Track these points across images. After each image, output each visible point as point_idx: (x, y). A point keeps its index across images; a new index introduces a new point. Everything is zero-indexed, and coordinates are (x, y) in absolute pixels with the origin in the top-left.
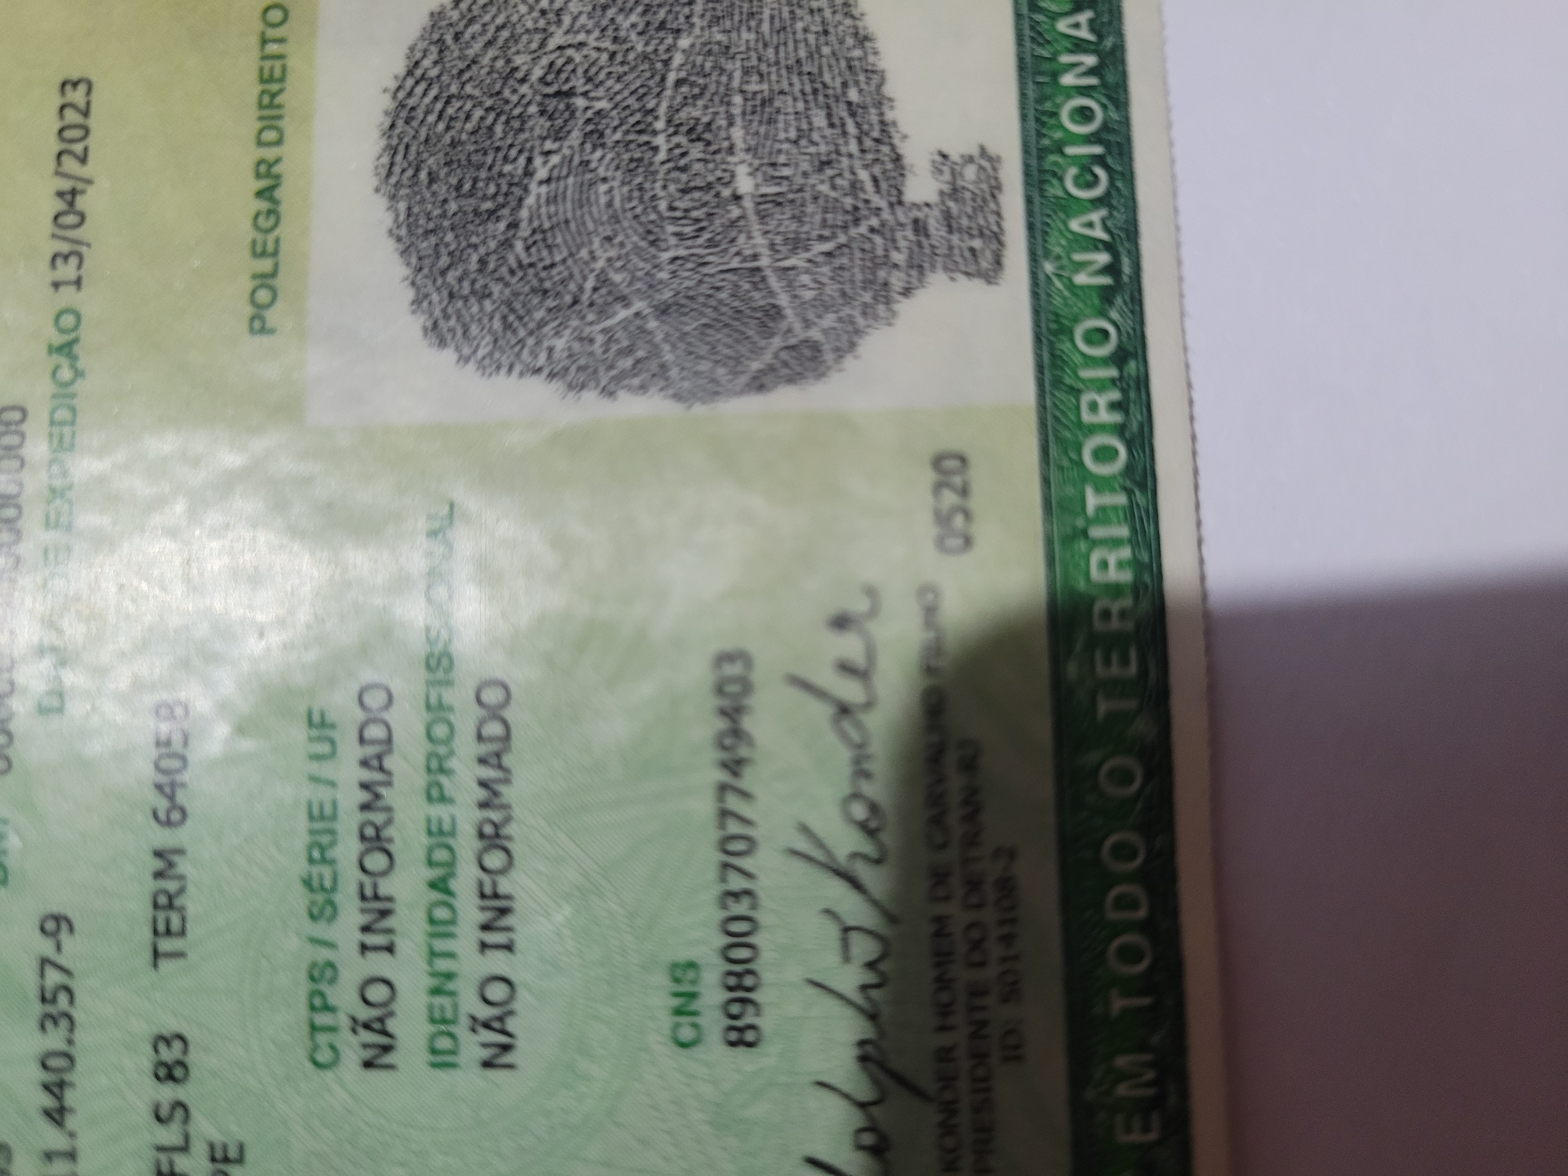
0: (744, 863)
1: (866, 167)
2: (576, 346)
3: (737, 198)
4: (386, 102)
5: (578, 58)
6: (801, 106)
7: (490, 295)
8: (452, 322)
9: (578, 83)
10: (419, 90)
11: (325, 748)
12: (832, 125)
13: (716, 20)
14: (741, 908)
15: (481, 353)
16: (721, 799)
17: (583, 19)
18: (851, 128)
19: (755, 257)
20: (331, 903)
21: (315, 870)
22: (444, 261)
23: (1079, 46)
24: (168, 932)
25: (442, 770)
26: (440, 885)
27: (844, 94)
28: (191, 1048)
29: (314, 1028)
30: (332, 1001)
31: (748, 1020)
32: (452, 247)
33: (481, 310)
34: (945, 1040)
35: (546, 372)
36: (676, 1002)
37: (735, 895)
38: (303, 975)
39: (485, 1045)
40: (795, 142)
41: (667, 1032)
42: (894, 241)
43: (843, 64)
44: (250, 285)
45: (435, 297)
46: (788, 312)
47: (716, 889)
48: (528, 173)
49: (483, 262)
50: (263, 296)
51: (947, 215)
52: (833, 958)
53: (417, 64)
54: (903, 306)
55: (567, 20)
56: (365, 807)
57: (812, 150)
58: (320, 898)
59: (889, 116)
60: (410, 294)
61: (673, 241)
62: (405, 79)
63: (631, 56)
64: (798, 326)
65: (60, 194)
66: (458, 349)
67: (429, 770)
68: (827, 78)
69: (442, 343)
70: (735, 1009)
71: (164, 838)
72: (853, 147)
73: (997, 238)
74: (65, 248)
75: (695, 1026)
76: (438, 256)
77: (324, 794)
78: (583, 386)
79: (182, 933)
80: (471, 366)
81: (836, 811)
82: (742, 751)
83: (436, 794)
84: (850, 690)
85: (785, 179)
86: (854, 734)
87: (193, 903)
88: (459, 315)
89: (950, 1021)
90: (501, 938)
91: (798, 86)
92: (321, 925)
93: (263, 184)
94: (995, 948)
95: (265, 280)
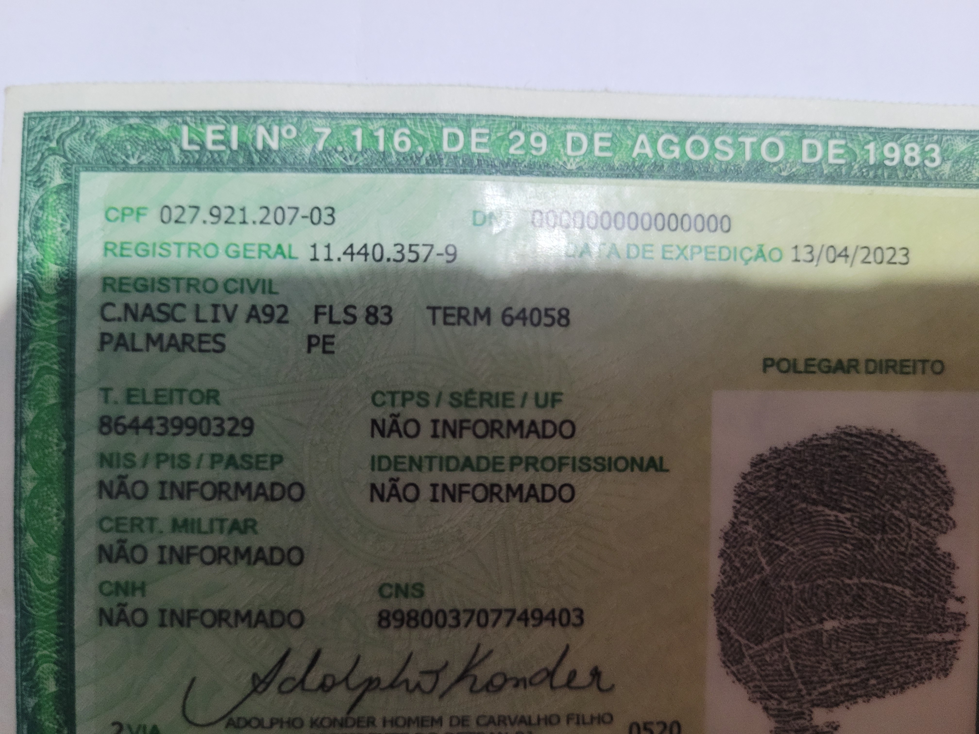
0: (474, 623)
1: (833, 688)
2: (747, 537)
3: (821, 621)
4: (886, 430)
5: (903, 535)
6: (869, 654)
7: (778, 491)
8: (765, 470)
9: (889, 535)
10: (891, 449)
11: (541, 402)
12: (857, 670)
13: (918, 609)
14: (451, 621)
15: (747, 486)
16: (507, 610)
17: (925, 537)
18: (855, 680)
19: (790, 631)
20: (460, 403)
21: (477, 396)
22: (798, 465)
24: (446, 315)
25: (527, 464)
26: (468, 463)
27: (874, 677)
28: (384, 326)
29: (393, 394)
30: (408, 404)
31: (393, 623)
32: (805, 470)
33: (770, 486)
34: (379, 722)
35: (735, 521)
36: (403, 586)
37: (457, 618)
38: (422, 389)
39: (383, 485)
40: (849, 651)
41: (387, 581)
42: (793, 702)
43: (890, 676)
44: (790, 357)
45: (778, 461)
46: (760, 647)
47: (460, 607)
48: (843, 510)
49: (795, 486)
50: (784, 366)
52: (423, 666)
53: (906, 447)
54: (758, 707)
55: (924, 528)
56: (510, 423)
57: (845, 660)
58: (463, 399)
59: (860, 700)
60: (781, 447)
61: (801, 587)
62: (898, 440)
63: (902, 564)
64: (751, 652)
65: (846, 249)
66: (749, 473)
67: (528, 458)
68: (883, 668)
69: (753, 465)
70: (398, 616)
71: (497, 314)
72: (845, 681)
74: (816, 253)
75: (390, 596)
76: (800, 462)
77: (518, 401)
78: (726, 541)
79: (445, 323)
80: (741, 481)
81: (498, 669)
82: (531, 622)
83: (515, 462)
84: (561, 678)
85: (830, 644)
86: (538, 679)
87: (462, 329)
88: (767, 474)
89: (388, 725)
90: (439, 495)
91: (879, 652)
92: (448, 399)
93: (845, 364)
95: (793, 366)
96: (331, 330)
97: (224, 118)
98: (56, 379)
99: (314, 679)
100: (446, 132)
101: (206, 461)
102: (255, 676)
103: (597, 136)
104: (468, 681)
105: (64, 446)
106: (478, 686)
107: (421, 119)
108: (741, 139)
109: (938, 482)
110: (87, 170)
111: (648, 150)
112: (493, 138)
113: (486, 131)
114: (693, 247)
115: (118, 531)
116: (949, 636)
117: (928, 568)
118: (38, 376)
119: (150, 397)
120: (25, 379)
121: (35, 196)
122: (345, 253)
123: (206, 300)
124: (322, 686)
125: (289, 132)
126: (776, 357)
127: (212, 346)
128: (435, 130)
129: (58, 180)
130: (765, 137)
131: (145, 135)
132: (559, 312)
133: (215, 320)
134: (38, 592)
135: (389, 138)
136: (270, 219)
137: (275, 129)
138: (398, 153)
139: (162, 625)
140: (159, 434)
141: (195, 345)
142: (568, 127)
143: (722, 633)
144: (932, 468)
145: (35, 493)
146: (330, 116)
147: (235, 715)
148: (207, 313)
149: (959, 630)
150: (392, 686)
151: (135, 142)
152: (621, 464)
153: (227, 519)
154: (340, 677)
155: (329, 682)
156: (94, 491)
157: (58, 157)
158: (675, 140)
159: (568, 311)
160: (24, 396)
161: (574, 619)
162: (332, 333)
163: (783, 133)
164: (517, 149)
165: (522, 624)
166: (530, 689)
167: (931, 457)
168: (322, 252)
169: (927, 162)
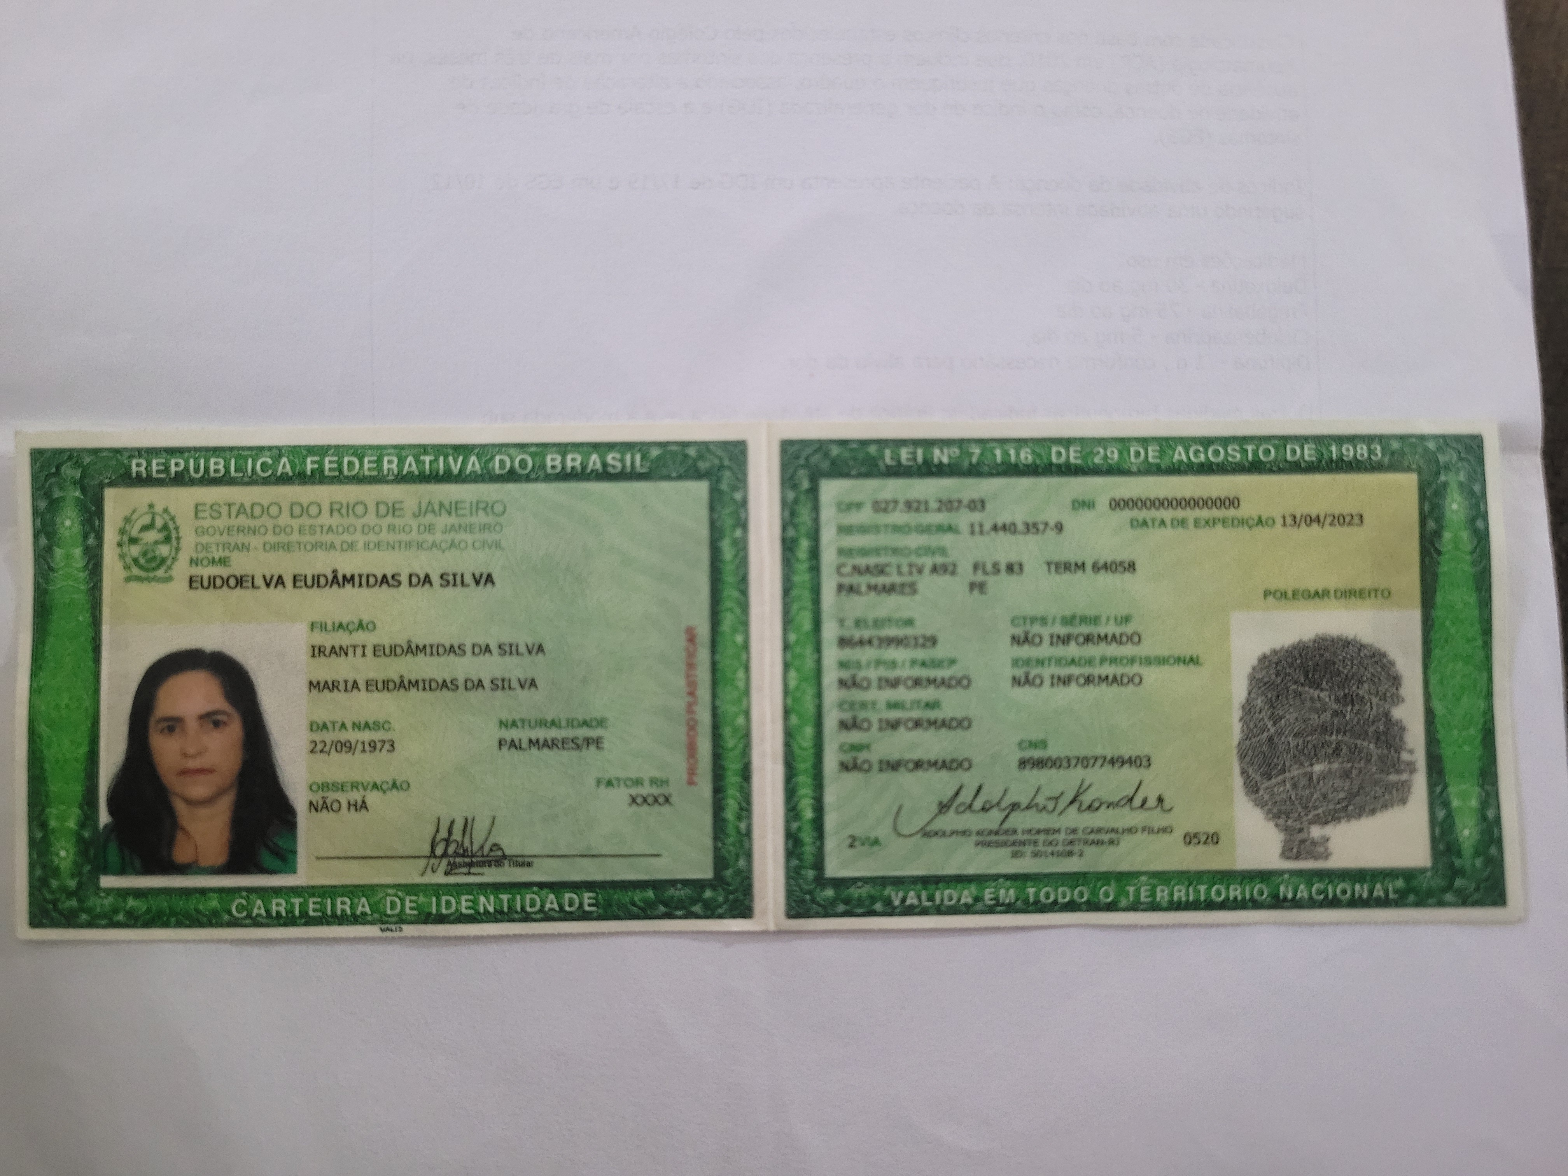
1: (1323, 812)
2: (1258, 708)
3: (1311, 765)
4: (1351, 637)
5: (1366, 707)
6: (1347, 788)
7: (1277, 677)
8: (1267, 664)
9: (1357, 707)
10: (1355, 649)
11: (1119, 621)
12: (1339, 800)
13: (1380, 758)
14: (1065, 764)
15: (1256, 674)
16: (1101, 757)
17: (1382, 709)
18: (1338, 806)
19: (1289, 771)
20: (1067, 623)
21: (1078, 619)
22: (1290, 660)
23: (1370, 892)
24: (1057, 567)
25: (1111, 662)
26: (1073, 661)
27: (1352, 805)
28: (1018, 575)
29: (1025, 618)
30: (1034, 624)
31: (1028, 766)
32: (1295, 663)
33: (1272, 674)
34: (1020, 831)
35: (1249, 697)
36: (1034, 742)
37: (1069, 762)
38: (1043, 614)
39: (1020, 677)
40: (1332, 786)
41: (1024, 739)
42: (1296, 821)
43: (1363, 804)
44: (1282, 589)
45: (1276, 657)
46: (1269, 783)
47: (1071, 755)
48: (1322, 690)
49: (1289, 674)
50: (1278, 594)
51: (1305, 841)
52: (1049, 794)
53: (1365, 648)
54: (1271, 825)
55: (1381, 703)
56: (1099, 635)
57: (1330, 793)
58: (1069, 620)
59: (1343, 821)
60: (1278, 649)
61: (1296, 742)
62: (1360, 643)
63: (1367, 727)
64: (1264, 786)
65: (1318, 517)
66: (1258, 666)
67: (1112, 658)
68: (1357, 799)
69: (1260, 660)
70: (1031, 761)
71: (1089, 567)
72: (1331, 807)
73: (1297, 857)
74: (1298, 520)
75: (1026, 748)
76: (1292, 658)
77: (1104, 619)
78: (1244, 711)
79: (1057, 572)
80: (1252, 671)
81: (1096, 796)
82: (1117, 765)
83: (1103, 660)
84: (1137, 802)
85: (1319, 782)
86: (1122, 803)
87: (1067, 577)
88: (1270, 666)
89: (1026, 834)
90: (1055, 682)
91: (1354, 787)
92: (1060, 621)
93: (1320, 592)
94: (1049, 849)
95: (1284, 595)
96: (984, 578)
97: (913, 444)
98: (809, 614)
99: (978, 804)
100: (1054, 450)
101: (908, 664)
102: (940, 803)
103: (1150, 449)
104: (1076, 805)
105: (815, 657)
106: (1084, 807)
107: (1037, 442)
108: (1245, 447)
109: (1389, 671)
110: (824, 478)
111: (1183, 457)
112: (1084, 453)
113: (1079, 448)
114: (1214, 519)
115: (851, 710)
116: (1404, 777)
117: (1386, 730)
118: (798, 611)
119: (870, 624)
120: (789, 614)
121: (791, 495)
122: (992, 529)
123: (904, 562)
124: (984, 809)
125: (954, 452)
126: (1273, 588)
127: (909, 590)
128: (1046, 449)
129: (806, 485)
130: (1261, 444)
131: (861, 455)
132: (1129, 563)
133: (911, 574)
134: (799, 752)
135: (1018, 454)
136: (943, 508)
137: (946, 450)
138: (1024, 464)
139: (881, 770)
140: (877, 647)
141: (898, 590)
142: (1131, 443)
143: (1243, 772)
144: (1385, 662)
145: (797, 688)
146: (980, 441)
147: (928, 829)
148: (905, 569)
149: (1411, 773)
150: (1028, 807)
151: (855, 459)
152: (1172, 661)
153: (922, 701)
154: (995, 801)
155: (988, 806)
156: (836, 685)
157: (806, 470)
158: (1201, 449)
159: (1134, 563)
160: (788, 625)
161: (1145, 763)
162: (985, 580)
163: (1273, 442)
164: (1099, 460)
165: (1110, 766)
166: (1117, 809)
167: (1383, 655)
168: (977, 529)
169: (1372, 457)
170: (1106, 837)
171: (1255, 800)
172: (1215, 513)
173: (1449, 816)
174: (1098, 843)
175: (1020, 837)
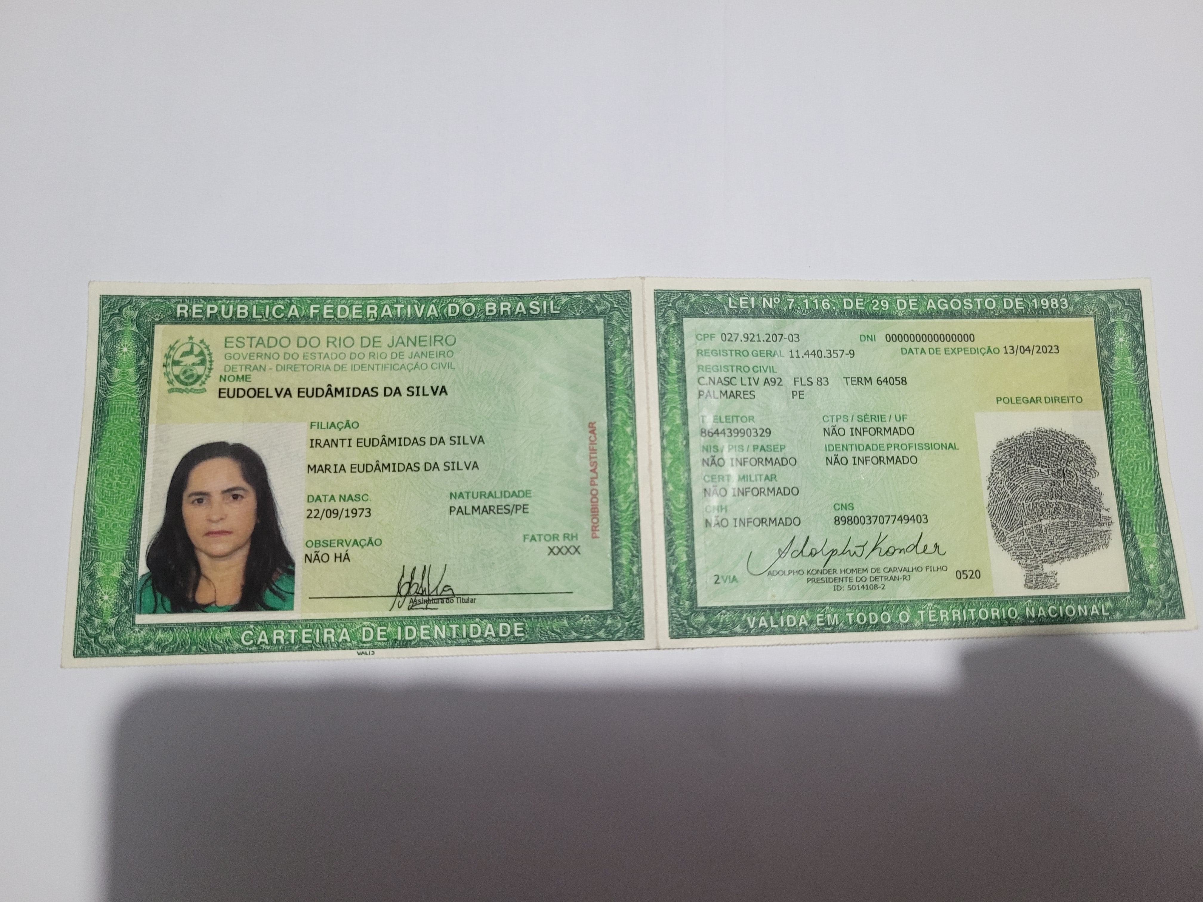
0: (878, 522)
1: (1051, 553)
2: (999, 480)
3: (1041, 520)
4: (1058, 429)
5: (1074, 479)
6: (1066, 537)
7: (1011, 458)
8: (1003, 448)
9: (1067, 479)
10: (1062, 438)
11: (898, 419)
12: (1062, 545)
13: (1087, 515)
14: (867, 521)
15: (996, 456)
16: (892, 516)
17: (1084, 480)
18: (1061, 550)
19: (1026, 525)
20: (862, 420)
21: (869, 417)
22: (1019, 446)
23: (1089, 610)
24: (852, 381)
25: (895, 447)
26: (868, 447)
27: (1070, 548)
28: (825, 386)
29: (832, 416)
30: (839, 421)
31: (841, 523)
32: (1022, 448)
33: (1007, 455)
34: (838, 571)
35: (993, 472)
36: (844, 505)
37: (870, 519)
38: (845, 414)
39: (831, 458)
40: (1056, 535)
41: (837, 502)
42: (1033, 560)
43: (1078, 548)
44: (1009, 397)
45: (1009, 444)
46: (1012, 533)
47: (871, 515)
48: (1042, 467)
49: (1019, 456)
50: (1006, 400)
51: (1041, 575)
52: (856, 543)
53: (1069, 437)
54: (1016, 562)
55: (1084, 476)
56: (885, 429)
57: (1055, 540)
58: (863, 418)
59: (1066, 560)
60: (1010, 438)
61: (1028, 504)
62: (1065, 434)
63: (1076, 493)
64: (1009, 535)
65: (1029, 347)
66: (997, 450)
67: (895, 444)
68: (1074, 543)
69: (998, 446)
70: (843, 519)
71: (874, 381)
72: (1056, 550)
73: (1036, 588)
74: (1015, 349)
75: (839, 509)
76: (1020, 444)
77: (887, 419)
78: (990, 482)
79: (852, 384)
80: (993, 453)
81: (891, 544)
82: (904, 521)
83: (889, 446)
84: (920, 548)
85: (1046, 532)
86: (909, 549)
87: (860, 387)
88: (1005, 450)
89: (843, 573)
90: (857, 462)
91: (1071, 536)
92: (857, 418)
93: (1035, 399)
94: (861, 584)
95: (1010, 401)
96: (802, 388)
97: (748, 294)
98: (679, 412)
99: (807, 551)
100: (845, 300)
101: (751, 448)
102: (780, 550)
103: (910, 301)
104: (878, 551)
105: (684, 443)
106: (882, 553)
107: (833, 295)
108: (975, 300)
109: (1087, 453)
110: (686, 317)
111: (934, 306)
112: (865, 303)
113: (862, 300)
114: (958, 349)
115: (713, 481)
116: (1105, 528)
117: (1089, 495)
118: (671, 410)
119: (723, 420)
120: (664, 412)
121: (663, 328)
122: (805, 354)
123: (745, 376)
124: (811, 554)
125: (777, 300)
126: (1002, 397)
127: (749, 396)
128: (839, 299)
129: (674, 321)
130: (986, 298)
131: (711, 301)
132: (902, 379)
133: (750, 384)
134: (676, 512)
135: (820, 303)
136: (770, 339)
137: (771, 299)
138: (825, 310)
139: (736, 526)
140: (728, 436)
141: (742, 395)
142: (897, 297)
143: (993, 526)
144: (1083, 447)
145: (671, 466)
146: (793, 293)
147: (772, 569)
148: (746, 381)
149: (1109, 525)
150: (843, 553)
151: (707, 305)
152: (937, 446)
153: (763, 475)
154: (819, 550)
155: (814, 552)
156: (700, 463)
157: (673, 311)
158: (946, 301)
159: (905, 379)
160: (664, 420)
161: (924, 520)
162: (802, 390)
163: (994, 296)
164: (876, 307)
165: (900, 522)
166: (907, 554)
167: (1082, 442)
168: (795, 354)
169: (1061, 306)
170: (900, 575)
171: (1003, 546)
172: (958, 344)
173: (1139, 555)
174: (894, 579)
175: (839, 575)
